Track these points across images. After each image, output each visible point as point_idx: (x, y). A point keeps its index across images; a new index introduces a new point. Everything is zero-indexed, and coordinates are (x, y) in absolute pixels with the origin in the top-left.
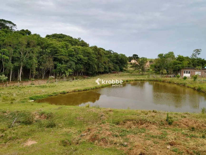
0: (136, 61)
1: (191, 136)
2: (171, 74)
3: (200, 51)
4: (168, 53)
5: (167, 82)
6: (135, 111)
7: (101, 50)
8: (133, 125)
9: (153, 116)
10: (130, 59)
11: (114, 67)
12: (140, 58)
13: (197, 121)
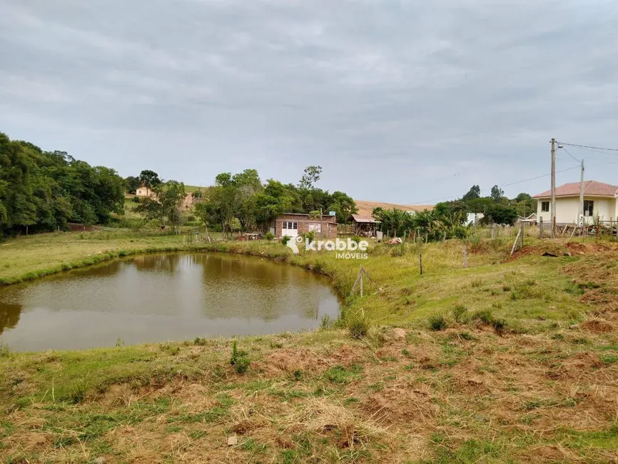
0: (153, 191)
1: (290, 395)
2: (251, 230)
3: (318, 172)
4: (243, 173)
5: (242, 253)
6: (139, 347)
7: (25, 149)
8: (130, 395)
9: (193, 357)
10: (133, 184)
11: (75, 208)
12: (163, 181)
13: (306, 353)
